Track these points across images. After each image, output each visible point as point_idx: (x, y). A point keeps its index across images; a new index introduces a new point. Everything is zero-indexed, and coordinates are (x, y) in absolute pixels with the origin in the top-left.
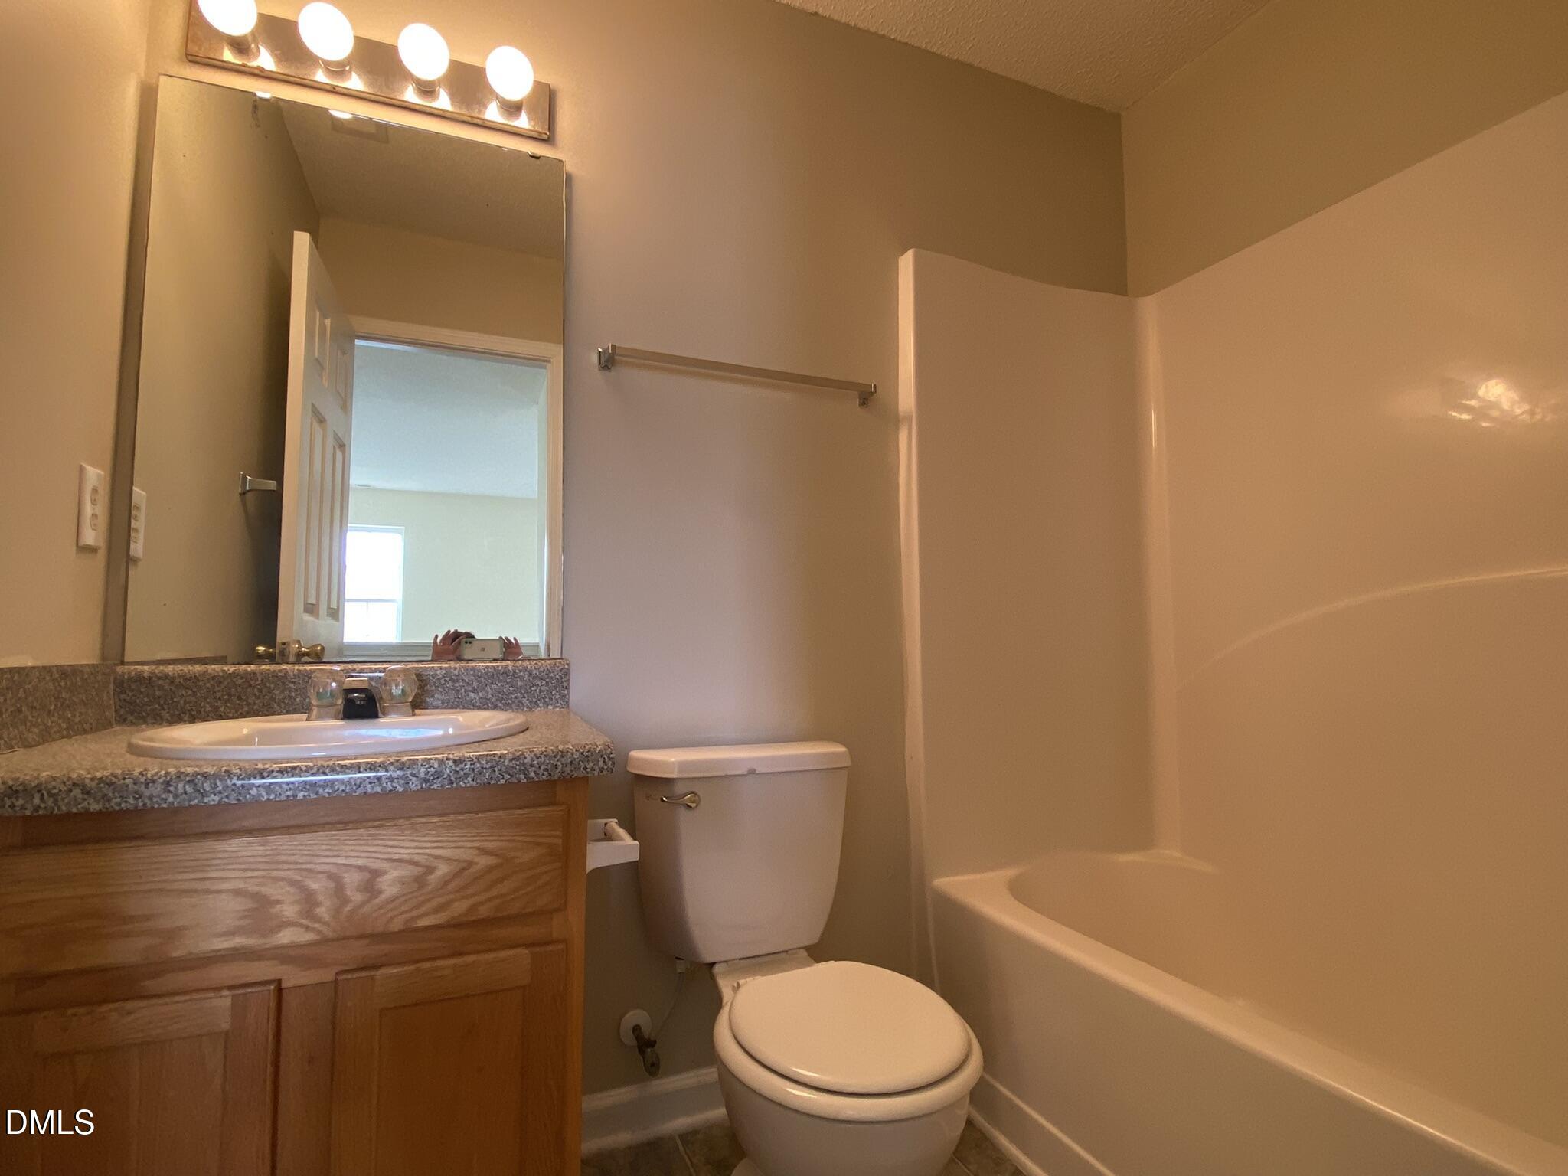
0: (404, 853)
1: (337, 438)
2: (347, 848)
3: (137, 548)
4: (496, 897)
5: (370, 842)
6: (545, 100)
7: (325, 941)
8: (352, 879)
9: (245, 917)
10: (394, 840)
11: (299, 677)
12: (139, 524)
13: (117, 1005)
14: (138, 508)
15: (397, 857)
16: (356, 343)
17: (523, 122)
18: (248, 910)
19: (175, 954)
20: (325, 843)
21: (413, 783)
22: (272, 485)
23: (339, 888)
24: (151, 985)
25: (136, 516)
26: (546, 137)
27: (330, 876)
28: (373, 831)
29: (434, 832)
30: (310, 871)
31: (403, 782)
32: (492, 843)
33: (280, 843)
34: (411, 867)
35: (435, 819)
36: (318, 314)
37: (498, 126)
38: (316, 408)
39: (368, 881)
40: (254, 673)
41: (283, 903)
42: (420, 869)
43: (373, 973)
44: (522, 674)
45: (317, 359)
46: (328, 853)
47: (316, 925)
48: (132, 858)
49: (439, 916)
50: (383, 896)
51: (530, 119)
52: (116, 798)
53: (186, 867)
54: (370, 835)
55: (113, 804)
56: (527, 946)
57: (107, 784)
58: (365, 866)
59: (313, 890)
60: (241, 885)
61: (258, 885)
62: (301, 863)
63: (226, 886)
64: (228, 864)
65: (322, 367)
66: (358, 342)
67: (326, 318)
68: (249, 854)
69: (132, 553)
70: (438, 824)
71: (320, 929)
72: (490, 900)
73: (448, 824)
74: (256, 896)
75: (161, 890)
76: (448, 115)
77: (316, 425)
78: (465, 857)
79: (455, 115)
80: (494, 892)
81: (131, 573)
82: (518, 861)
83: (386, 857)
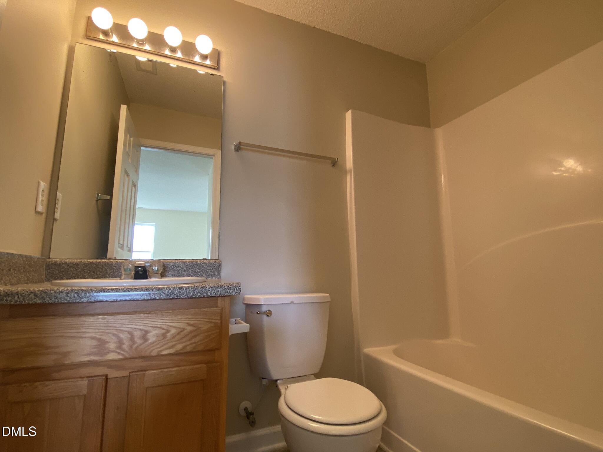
0: (158, 324)
1: (133, 182)
2: (136, 321)
3: (57, 215)
4: (194, 343)
5: (145, 319)
6: (216, 55)
7: (126, 359)
8: (137, 334)
9: (95, 348)
10: (154, 319)
11: (117, 264)
12: (59, 206)
13: (42, 383)
14: (58, 200)
15: (155, 326)
16: (141, 149)
17: (208, 62)
18: (97, 345)
19: (66, 363)
20: (127, 319)
21: (163, 296)
22: (108, 197)
23: (132, 338)
24: (56, 375)
25: (58, 203)
26: (216, 68)
27: (129, 333)
28: (146, 315)
29: (170, 316)
30: (120, 330)
31: (159, 295)
32: (192, 321)
33: (110, 319)
34: (161, 330)
35: (171, 311)
36: (128, 135)
37: (199, 63)
38: (126, 170)
39: (144, 335)
40: (100, 263)
41: (110, 343)
42: (164, 331)
43: (144, 372)
44: (203, 265)
45: (127, 152)
46: (128, 323)
47: (123, 352)
48: (52, 323)
49: (171, 349)
50: (149, 341)
51: (210, 61)
52: (47, 298)
53: (73, 327)
54: (145, 317)
55: (46, 301)
56: (205, 363)
57: (44, 293)
58: (143, 329)
59: (122, 338)
60: (93, 335)
61: (100, 335)
62: (118, 327)
63: (87, 335)
64: (89, 327)
65: (129, 155)
66: (143, 148)
67: (131, 137)
68: (97, 323)
69: (55, 217)
70: (172, 313)
71: (124, 354)
72: (191, 344)
73: (175, 313)
74: (99, 340)
75: (62, 336)
76: (180, 59)
77: (126, 176)
78: (182, 327)
79: (183, 59)
80: (193, 341)
81: (54, 224)
82: (202, 329)
83: (151, 325)
